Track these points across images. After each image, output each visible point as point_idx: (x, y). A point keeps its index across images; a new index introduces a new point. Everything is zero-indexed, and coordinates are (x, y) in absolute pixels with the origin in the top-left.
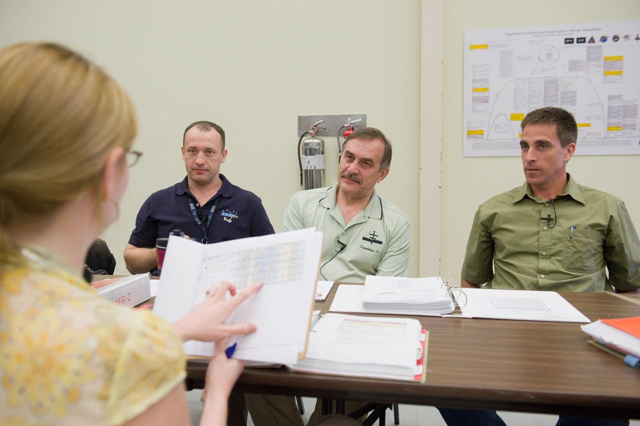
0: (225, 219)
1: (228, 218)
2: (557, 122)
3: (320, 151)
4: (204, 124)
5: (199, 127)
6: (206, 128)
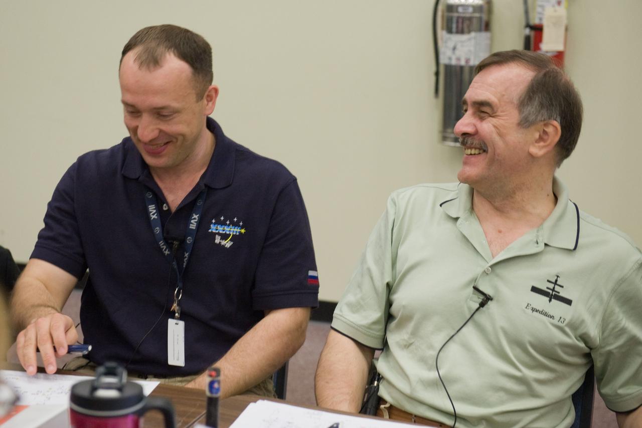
0: (218, 240)
1: (224, 237)
4: (153, 44)
5: (138, 58)
6: (152, 61)
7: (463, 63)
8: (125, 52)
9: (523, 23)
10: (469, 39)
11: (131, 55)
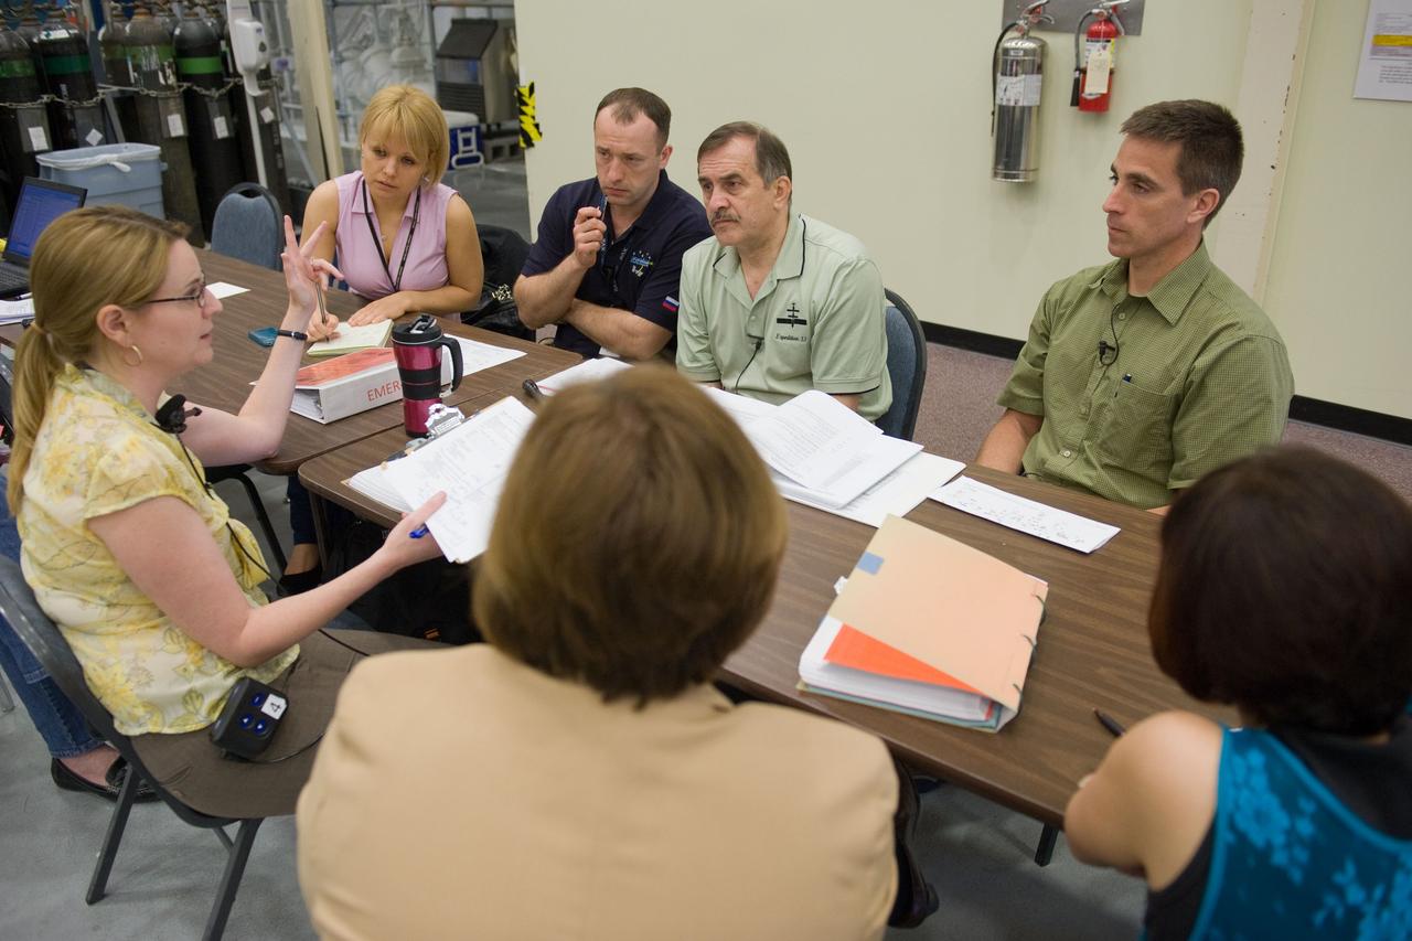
0: (634, 269)
2: (1183, 140)
3: (1037, 64)
4: (628, 103)
5: (615, 113)
6: (627, 117)
7: (1012, 104)
8: (600, 108)
9: (1074, 67)
10: (1020, 81)
11: (607, 111)
